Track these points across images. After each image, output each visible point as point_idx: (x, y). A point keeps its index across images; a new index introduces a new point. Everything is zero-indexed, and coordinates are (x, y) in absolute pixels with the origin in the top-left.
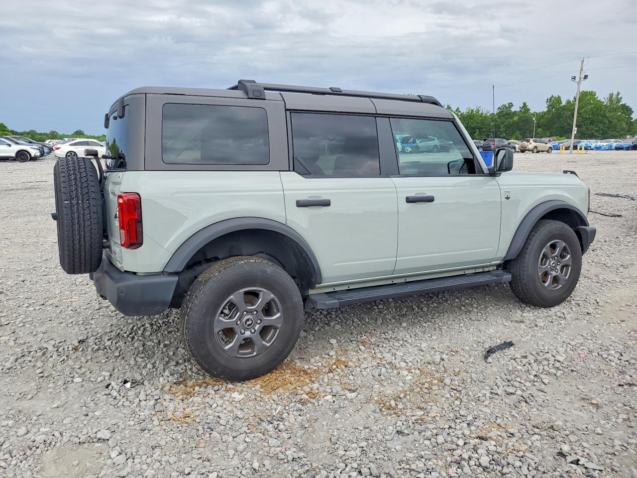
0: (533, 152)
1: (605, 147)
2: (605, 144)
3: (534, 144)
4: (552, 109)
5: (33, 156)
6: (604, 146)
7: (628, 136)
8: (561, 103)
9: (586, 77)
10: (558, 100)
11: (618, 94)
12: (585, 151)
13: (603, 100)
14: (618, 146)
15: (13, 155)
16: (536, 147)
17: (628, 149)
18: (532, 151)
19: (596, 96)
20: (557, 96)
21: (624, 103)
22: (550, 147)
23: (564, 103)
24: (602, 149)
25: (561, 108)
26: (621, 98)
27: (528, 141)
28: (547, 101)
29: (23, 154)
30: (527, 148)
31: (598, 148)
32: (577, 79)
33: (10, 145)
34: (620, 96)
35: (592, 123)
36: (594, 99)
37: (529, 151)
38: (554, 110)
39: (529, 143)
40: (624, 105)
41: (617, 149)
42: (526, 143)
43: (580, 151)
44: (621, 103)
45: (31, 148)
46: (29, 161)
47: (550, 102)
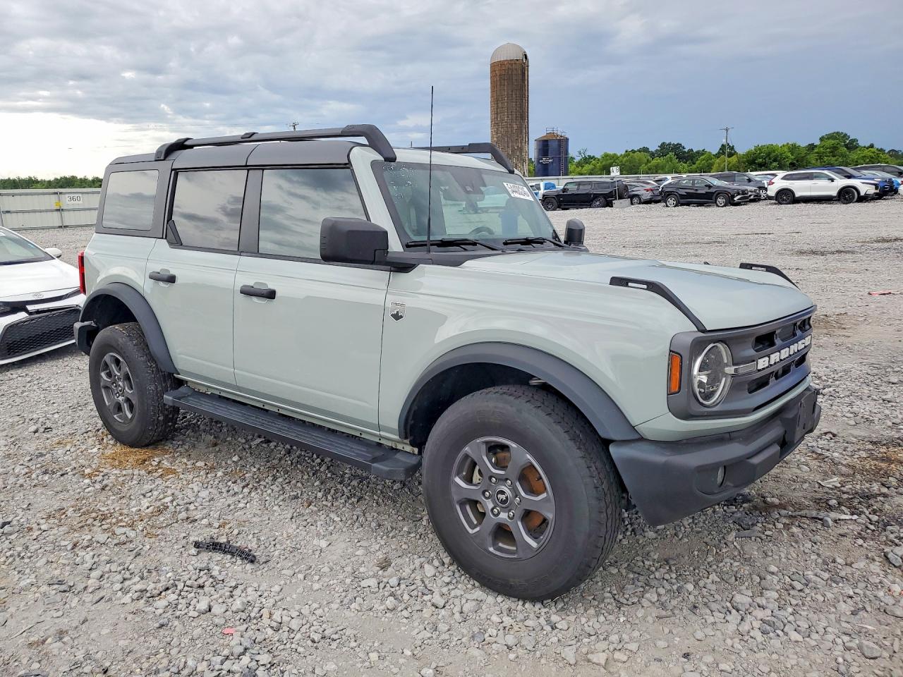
5: (862, 194)
15: (834, 193)
29: (848, 193)
33: (832, 180)
45: (863, 183)
46: (856, 202)
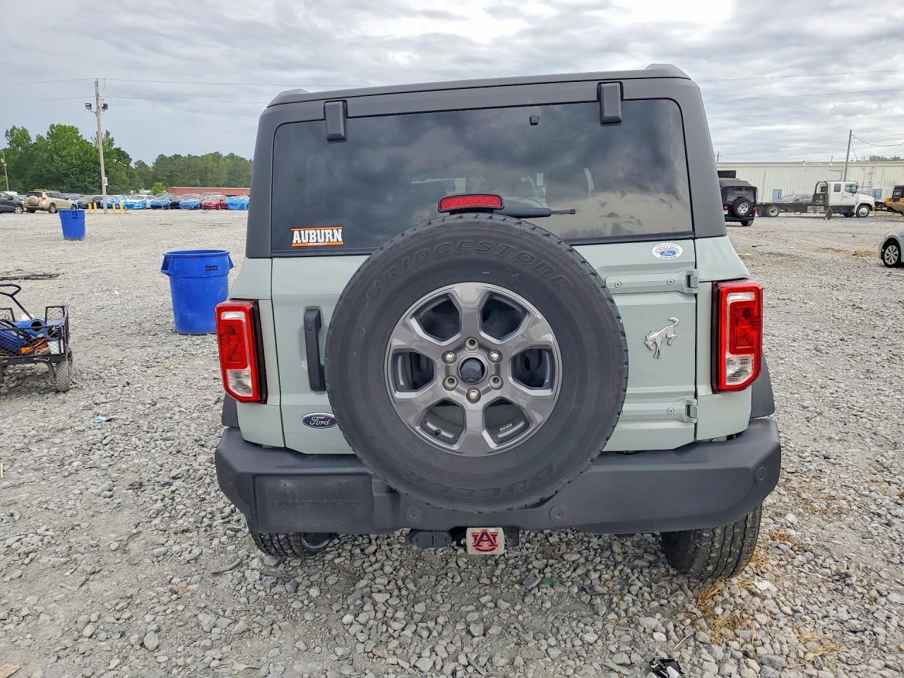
0: (50, 212)
1: (138, 204)
2: (137, 201)
3: (50, 200)
4: (17, 146)
6: (136, 203)
7: (132, 191)
8: (29, 139)
9: (105, 107)
10: (24, 133)
11: (108, 134)
12: (123, 211)
13: (90, 141)
14: (155, 204)
16: (53, 204)
17: (166, 207)
18: (49, 210)
19: (79, 135)
20: (21, 129)
21: (118, 147)
22: (73, 205)
23: (34, 140)
24: (136, 208)
25: (32, 146)
26: (113, 140)
27: (39, 195)
28: (6, 135)
30: (40, 206)
31: (129, 207)
32: (94, 108)
34: (110, 137)
35: (82, 172)
36: (78, 138)
37: (43, 209)
38: (20, 148)
39: (40, 198)
40: (118, 150)
41: (155, 207)
42: (36, 197)
43: (118, 211)
44: (115, 146)
47: (12, 136)
